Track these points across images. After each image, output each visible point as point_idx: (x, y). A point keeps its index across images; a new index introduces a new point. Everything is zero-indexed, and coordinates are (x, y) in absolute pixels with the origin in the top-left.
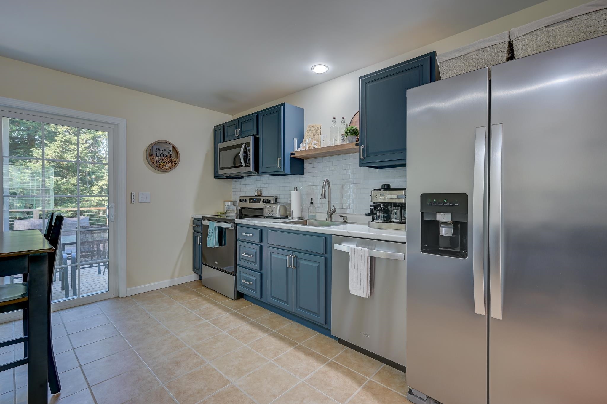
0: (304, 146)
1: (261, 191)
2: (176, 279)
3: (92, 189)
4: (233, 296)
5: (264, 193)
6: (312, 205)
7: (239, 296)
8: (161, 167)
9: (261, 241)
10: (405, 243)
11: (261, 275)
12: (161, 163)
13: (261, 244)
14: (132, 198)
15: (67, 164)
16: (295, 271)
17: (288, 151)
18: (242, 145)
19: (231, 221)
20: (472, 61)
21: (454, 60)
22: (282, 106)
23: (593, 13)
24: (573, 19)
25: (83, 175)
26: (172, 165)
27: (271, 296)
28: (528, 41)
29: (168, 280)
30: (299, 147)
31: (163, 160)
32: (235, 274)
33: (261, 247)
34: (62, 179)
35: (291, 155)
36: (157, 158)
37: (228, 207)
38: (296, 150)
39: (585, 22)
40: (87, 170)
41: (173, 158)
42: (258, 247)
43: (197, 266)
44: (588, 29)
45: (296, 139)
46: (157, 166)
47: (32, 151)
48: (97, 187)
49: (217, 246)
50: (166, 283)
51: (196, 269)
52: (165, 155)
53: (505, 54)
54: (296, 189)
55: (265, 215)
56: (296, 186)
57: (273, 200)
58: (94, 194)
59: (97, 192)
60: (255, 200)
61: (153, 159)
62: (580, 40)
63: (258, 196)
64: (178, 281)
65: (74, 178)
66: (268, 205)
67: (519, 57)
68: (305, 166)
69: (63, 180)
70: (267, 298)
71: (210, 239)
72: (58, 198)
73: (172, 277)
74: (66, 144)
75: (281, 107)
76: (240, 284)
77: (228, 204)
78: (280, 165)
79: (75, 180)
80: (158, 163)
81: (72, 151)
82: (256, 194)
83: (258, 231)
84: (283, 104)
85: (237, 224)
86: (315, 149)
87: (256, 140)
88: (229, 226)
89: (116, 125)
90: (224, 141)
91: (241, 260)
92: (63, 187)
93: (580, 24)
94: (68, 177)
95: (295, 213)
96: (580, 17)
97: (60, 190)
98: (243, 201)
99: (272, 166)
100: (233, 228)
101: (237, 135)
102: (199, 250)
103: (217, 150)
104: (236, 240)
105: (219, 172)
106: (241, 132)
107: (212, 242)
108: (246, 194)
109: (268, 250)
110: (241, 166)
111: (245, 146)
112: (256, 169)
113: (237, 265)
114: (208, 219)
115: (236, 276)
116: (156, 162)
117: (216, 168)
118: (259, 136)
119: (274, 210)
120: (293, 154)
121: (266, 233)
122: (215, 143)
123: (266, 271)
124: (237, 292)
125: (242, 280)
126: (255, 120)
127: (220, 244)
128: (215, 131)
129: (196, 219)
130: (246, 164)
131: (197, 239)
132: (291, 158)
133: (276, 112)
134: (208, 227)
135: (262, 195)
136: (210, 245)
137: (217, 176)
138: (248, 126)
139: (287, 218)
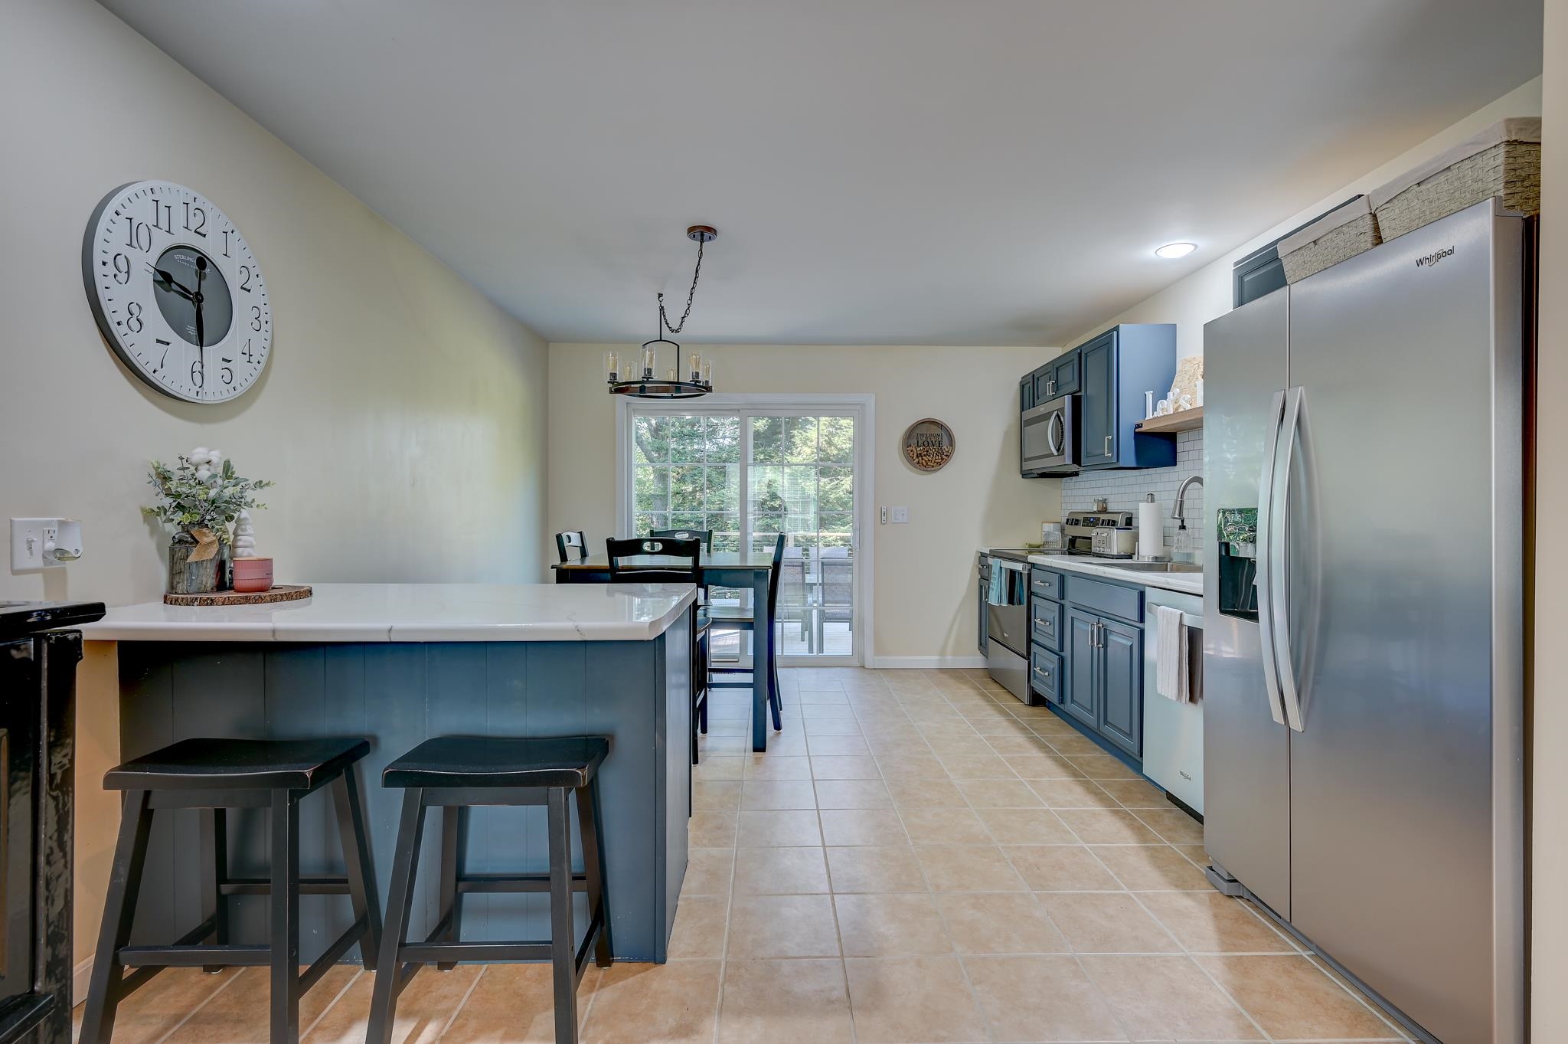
0: (1166, 407)
1: (1105, 501)
2: (949, 657)
4: (1026, 699)
5: (1111, 507)
6: (1182, 531)
7: (1037, 700)
8: (925, 464)
9: (1062, 596)
10: (1202, 596)
11: (1062, 660)
12: (924, 458)
13: (1062, 602)
14: (883, 515)
15: (839, 454)
16: (1102, 650)
17: (1128, 420)
18: (1050, 413)
19: (1023, 560)
20: (1326, 251)
21: (1301, 252)
22: (1115, 333)
23: (1478, 156)
24: (1452, 168)
26: (942, 459)
27: (1073, 701)
28: (1397, 211)
29: (935, 658)
30: (1155, 409)
31: (927, 451)
32: (1028, 656)
33: (1062, 608)
34: (832, 480)
35: (1136, 428)
36: (918, 449)
37: (1048, 534)
38: (1150, 416)
39: (1470, 173)
41: (945, 447)
43: (983, 642)
44: (1475, 186)
45: (1150, 395)
46: (918, 463)
47: (793, 437)
49: (1004, 604)
50: (931, 661)
51: (982, 646)
52: (930, 443)
53: (1369, 237)
54: (1152, 498)
55: (1094, 550)
56: (1151, 489)
57: (1121, 521)
60: (1092, 520)
61: (912, 451)
62: (1467, 205)
63: (1099, 512)
64: (951, 662)
65: (847, 479)
66: (1098, 530)
67: (1388, 239)
68: (1179, 447)
69: (832, 484)
70: (1070, 707)
71: (993, 589)
72: (824, 516)
73: (943, 653)
74: (836, 419)
75: (1112, 335)
76: (1035, 677)
77: (1047, 527)
78: (1110, 450)
79: (849, 482)
80: (920, 458)
81: (845, 430)
82: (1097, 508)
83: (1056, 579)
84: (1117, 329)
85: (1033, 565)
86: (1186, 412)
87: (1077, 402)
88: (1018, 567)
89: (863, 405)
90: (1034, 406)
91: (1038, 631)
92: (831, 496)
93: (1464, 177)
94: (839, 477)
95: (1147, 549)
96: (1461, 163)
97: (828, 501)
98: (1073, 522)
99: (1098, 452)
100: (1026, 572)
101: (1050, 393)
102: (986, 612)
103: (1023, 424)
104: (1030, 593)
105: (1027, 466)
106: (1057, 387)
107: (997, 594)
108: (1079, 508)
109: (1070, 613)
110: (1052, 455)
111: (1058, 415)
112: (1077, 459)
113: (1030, 640)
114: (995, 554)
115: (1029, 659)
116: (917, 457)
117: (1022, 459)
118: (1082, 393)
119: (1107, 541)
120: (1139, 426)
121: (1070, 582)
122: (1022, 409)
123: (1067, 653)
124: (1032, 690)
125: (1037, 669)
126: (1076, 362)
127: (1011, 601)
128: (1022, 387)
129: (983, 555)
130: (1058, 450)
131: (983, 591)
132: (1137, 435)
133: (1106, 344)
134: (995, 570)
135: (1104, 511)
136: (993, 600)
137: (1025, 474)
138: (1068, 375)
139: (1130, 557)
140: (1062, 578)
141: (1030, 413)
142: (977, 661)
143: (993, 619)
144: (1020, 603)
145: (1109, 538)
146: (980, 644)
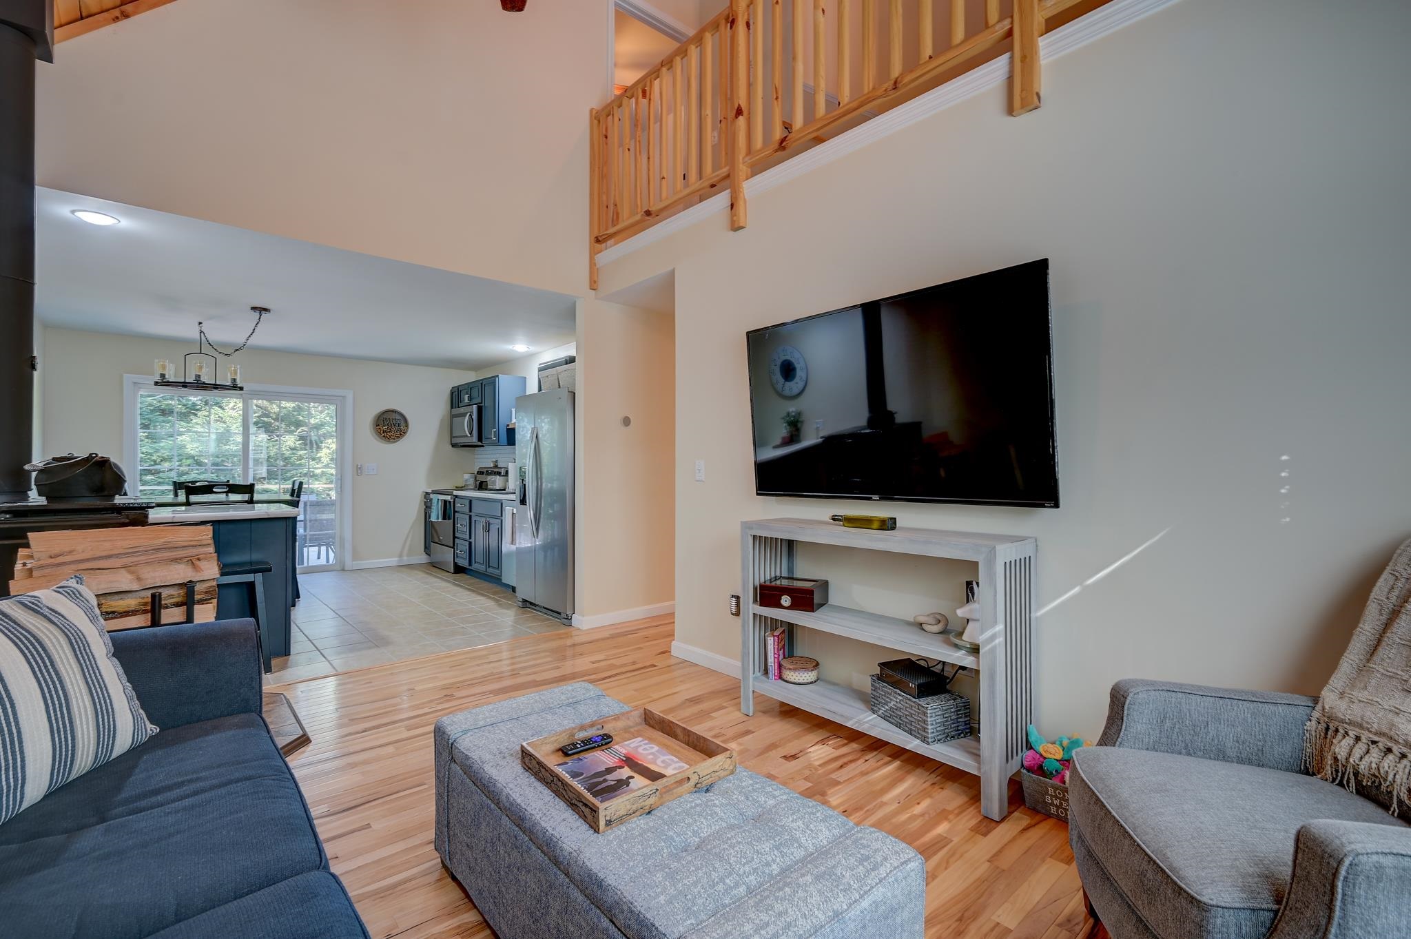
1: (496, 461)
2: (405, 558)
3: (319, 455)
4: (453, 571)
5: (499, 465)
7: (459, 569)
8: (388, 438)
9: (470, 511)
11: (470, 543)
12: (388, 433)
13: (471, 514)
14: (359, 470)
16: (487, 533)
17: (502, 422)
18: (466, 413)
19: (451, 494)
22: (497, 378)
25: (305, 431)
26: (400, 435)
27: (475, 564)
29: (396, 559)
31: (390, 429)
32: (453, 546)
33: (470, 517)
36: (384, 428)
37: (467, 480)
40: (313, 421)
41: (402, 427)
42: (468, 517)
43: (427, 545)
45: (513, 410)
46: (384, 436)
48: (328, 451)
49: (440, 520)
50: (393, 561)
51: (427, 549)
52: (392, 424)
56: (511, 456)
57: (502, 472)
58: (323, 463)
59: (328, 459)
60: (489, 472)
61: (380, 429)
63: (494, 467)
64: (406, 560)
70: (474, 568)
71: (433, 513)
73: (401, 556)
75: (495, 378)
76: (457, 557)
77: (467, 476)
78: (495, 436)
80: (385, 434)
82: (492, 466)
83: (467, 503)
84: (498, 376)
85: (456, 496)
87: (480, 410)
88: (448, 498)
89: (344, 397)
90: (458, 407)
91: (458, 532)
95: (512, 485)
98: (480, 473)
99: (490, 437)
100: (452, 500)
101: (466, 401)
102: (429, 528)
103: (452, 417)
104: (455, 512)
105: (455, 441)
106: (470, 398)
107: (436, 516)
108: (484, 465)
109: (474, 519)
110: (467, 436)
111: (470, 415)
112: (480, 439)
113: (454, 537)
114: (435, 492)
115: (454, 549)
116: (383, 433)
117: (452, 437)
118: (483, 404)
119: (494, 483)
120: (508, 425)
121: (474, 503)
122: (452, 408)
123: (473, 540)
124: (455, 564)
125: (458, 552)
126: (480, 387)
127: (444, 518)
128: (452, 393)
129: (427, 493)
130: (470, 434)
131: (427, 515)
132: (507, 429)
133: (492, 381)
134: (435, 501)
135: (496, 467)
136: (433, 519)
137: (454, 445)
138: (475, 393)
139: (504, 490)
140: (471, 501)
141: (456, 411)
142: (423, 558)
143: (434, 532)
144: (449, 519)
145: (495, 481)
146: (426, 547)
